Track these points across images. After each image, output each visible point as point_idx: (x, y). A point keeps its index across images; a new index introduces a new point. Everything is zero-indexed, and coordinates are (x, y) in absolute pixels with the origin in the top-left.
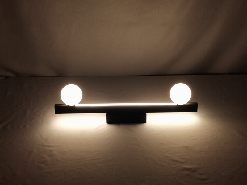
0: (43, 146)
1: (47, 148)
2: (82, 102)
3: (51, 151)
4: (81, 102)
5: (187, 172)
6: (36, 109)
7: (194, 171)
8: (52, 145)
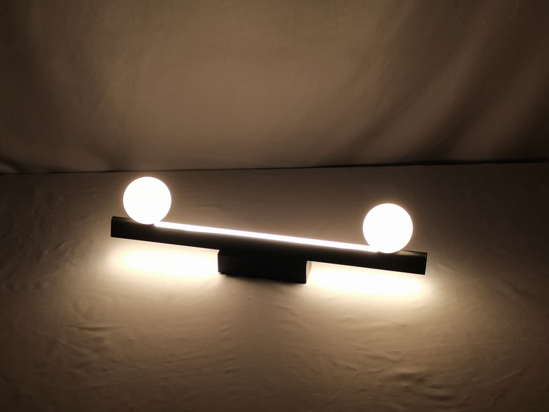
0: (81, 328)
1: (89, 333)
2: (169, 218)
3: (98, 340)
4: (167, 219)
5: (405, 384)
6: (63, 246)
7: (420, 379)
8: (102, 326)
